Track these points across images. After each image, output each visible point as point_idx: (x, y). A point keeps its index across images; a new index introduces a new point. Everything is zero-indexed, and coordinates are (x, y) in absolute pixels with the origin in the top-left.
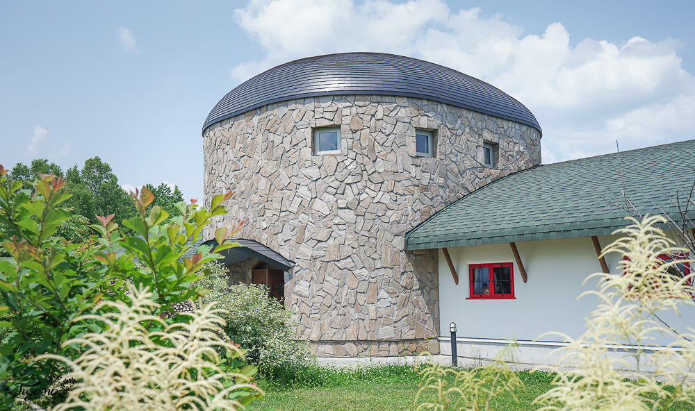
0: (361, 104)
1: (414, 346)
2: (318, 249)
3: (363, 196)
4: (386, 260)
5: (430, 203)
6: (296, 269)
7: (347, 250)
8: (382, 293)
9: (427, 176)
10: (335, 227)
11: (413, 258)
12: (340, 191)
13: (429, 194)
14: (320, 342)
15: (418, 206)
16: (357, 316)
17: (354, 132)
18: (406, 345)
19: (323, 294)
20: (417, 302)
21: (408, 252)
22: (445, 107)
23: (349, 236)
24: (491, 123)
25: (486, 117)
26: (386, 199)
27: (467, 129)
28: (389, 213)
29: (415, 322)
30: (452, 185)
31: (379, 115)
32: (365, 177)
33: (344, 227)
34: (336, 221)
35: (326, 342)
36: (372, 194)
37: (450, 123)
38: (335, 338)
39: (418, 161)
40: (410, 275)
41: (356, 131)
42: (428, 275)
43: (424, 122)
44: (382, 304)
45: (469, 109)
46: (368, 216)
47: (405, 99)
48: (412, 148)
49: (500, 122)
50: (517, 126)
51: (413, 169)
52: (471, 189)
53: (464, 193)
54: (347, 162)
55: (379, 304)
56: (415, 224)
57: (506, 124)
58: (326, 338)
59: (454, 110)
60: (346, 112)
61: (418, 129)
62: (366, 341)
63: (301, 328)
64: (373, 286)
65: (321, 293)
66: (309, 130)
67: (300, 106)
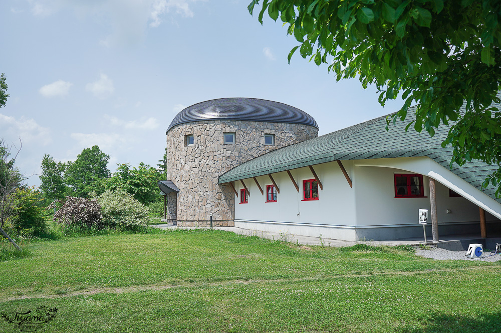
0: (200, 125)
1: (221, 223)
2: (187, 184)
3: (202, 162)
4: (210, 188)
5: (231, 163)
6: (180, 192)
7: (195, 184)
8: (208, 201)
9: (229, 152)
10: (191, 175)
11: (222, 187)
12: (193, 161)
13: (231, 160)
14: (187, 221)
15: (224, 165)
16: (199, 211)
17: (198, 136)
18: (218, 223)
19: (188, 202)
20: (223, 205)
21: (220, 185)
22: (240, 122)
23: (196, 179)
24: (270, 125)
25: (267, 123)
26: (211, 163)
27: (254, 130)
28: (212, 168)
29: (223, 213)
30: (243, 155)
31: (208, 129)
32: (202, 155)
33: (194, 175)
34: (192, 173)
35: (189, 221)
36: (205, 161)
37: (243, 128)
38: (192, 219)
39: (225, 147)
40: (220, 194)
41: (199, 136)
42: (229, 194)
43: (228, 130)
44: (208, 206)
45: (255, 121)
46: (203, 170)
47: (219, 121)
48: (222, 141)
49: (276, 124)
50: (288, 125)
51: (222, 150)
52: (256, 156)
53: (251, 158)
54: (196, 149)
55: (207, 206)
56: (223, 173)
57: (280, 125)
58: (188, 219)
59: (246, 123)
60: (195, 128)
61: (225, 133)
62: (202, 221)
63: (181, 215)
64: (204, 199)
65: (187, 202)
66: (184, 136)
67: (181, 127)
